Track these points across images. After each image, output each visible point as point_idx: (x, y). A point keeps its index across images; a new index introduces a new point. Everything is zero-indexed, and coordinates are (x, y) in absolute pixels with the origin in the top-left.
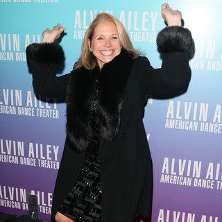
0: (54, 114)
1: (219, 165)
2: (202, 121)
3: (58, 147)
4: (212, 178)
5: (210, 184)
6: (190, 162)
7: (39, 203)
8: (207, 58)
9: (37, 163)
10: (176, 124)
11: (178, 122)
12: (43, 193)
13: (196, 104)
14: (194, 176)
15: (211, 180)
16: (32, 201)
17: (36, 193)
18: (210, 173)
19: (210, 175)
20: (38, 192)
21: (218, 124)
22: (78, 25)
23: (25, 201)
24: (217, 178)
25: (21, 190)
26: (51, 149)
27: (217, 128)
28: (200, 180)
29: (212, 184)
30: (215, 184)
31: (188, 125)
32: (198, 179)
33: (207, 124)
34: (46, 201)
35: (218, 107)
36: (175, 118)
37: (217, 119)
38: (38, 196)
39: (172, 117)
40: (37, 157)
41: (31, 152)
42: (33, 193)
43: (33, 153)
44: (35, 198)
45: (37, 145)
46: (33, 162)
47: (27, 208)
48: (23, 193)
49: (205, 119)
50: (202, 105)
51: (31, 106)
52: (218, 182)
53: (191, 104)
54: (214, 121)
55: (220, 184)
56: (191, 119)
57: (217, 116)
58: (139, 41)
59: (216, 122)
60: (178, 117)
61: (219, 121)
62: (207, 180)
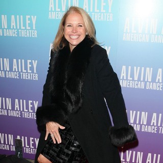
0: (34, 76)
1: (160, 115)
2: (147, 81)
3: (37, 102)
4: (155, 125)
5: (154, 129)
6: (139, 112)
7: (23, 146)
8: (151, 33)
9: (21, 115)
10: (128, 84)
11: (129, 82)
12: (26, 138)
13: (143, 68)
14: (141, 123)
15: (155, 126)
16: (18, 144)
17: (21, 138)
18: (154, 121)
19: (154, 123)
20: (23, 137)
21: (160, 83)
22: (52, 8)
23: (12, 144)
24: (159, 125)
25: (10, 135)
26: (32, 104)
27: (159, 87)
28: (147, 126)
29: (156, 129)
30: (158, 129)
31: (137, 85)
32: (145, 125)
33: (151, 83)
34: (29, 144)
35: (160, 70)
36: (127, 79)
37: (159, 79)
38: (23, 140)
39: (125, 78)
40: (22, 110)
41: (17, 106)
42: (18, 138)
43: (18, 107)
44: (20, 141)
45: (21, 100)
46: (18, 114)
47: (14, 149)
48: (11, 137)
49: (150, 80)
50: (148, 69)
51: (17, 70)
52: (161, 128)
53: (139, 68)
54: (157, 81)
55: (162, 129)
56: (139, 80)
57: (159, 77)
58: (99, 20)
59: (159, 82)
60: (129, 78)
61: (161, 81)
62: (152, 126)
